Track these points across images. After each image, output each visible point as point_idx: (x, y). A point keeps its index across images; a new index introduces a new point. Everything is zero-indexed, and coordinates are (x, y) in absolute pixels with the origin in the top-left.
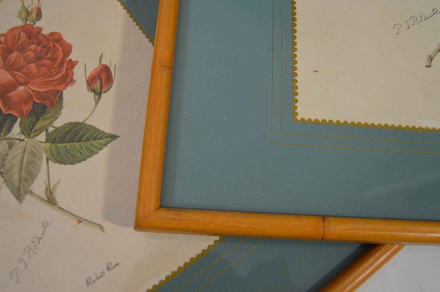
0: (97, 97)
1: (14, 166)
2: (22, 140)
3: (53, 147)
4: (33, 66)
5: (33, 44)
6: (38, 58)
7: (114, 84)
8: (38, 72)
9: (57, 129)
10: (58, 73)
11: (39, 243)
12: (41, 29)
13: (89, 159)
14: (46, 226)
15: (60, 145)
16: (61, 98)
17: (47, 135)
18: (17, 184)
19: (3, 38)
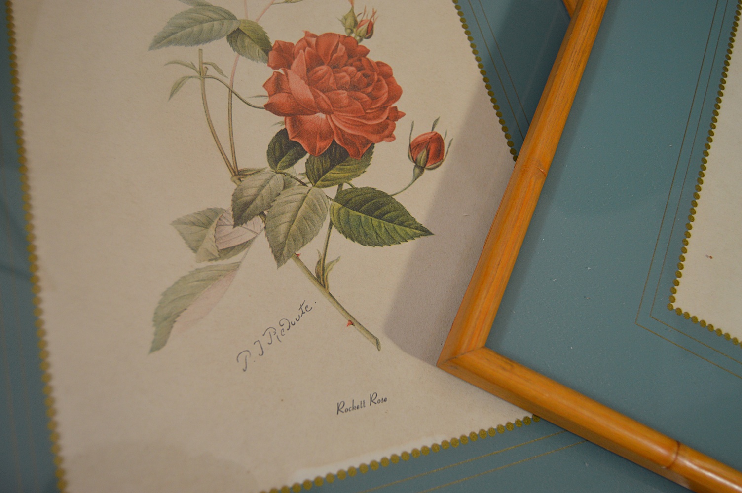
0: (417, 170)
1: (283, 213)
2: (304, 185)
3: (343, 211)
4: (344, 94)
5: (351, 65)
6: (354, 87)
7: (444, 164)
8: (349, 105)
9: (354, 189)
10: (375, 118)
11: (288, 330)
12: (368, 52)
13: (385, 247)
14: (304, 310)
15: (352, 212)
16: (370, 152)
17: (340, 191)
18: (281, 239)
19: (313, 41)
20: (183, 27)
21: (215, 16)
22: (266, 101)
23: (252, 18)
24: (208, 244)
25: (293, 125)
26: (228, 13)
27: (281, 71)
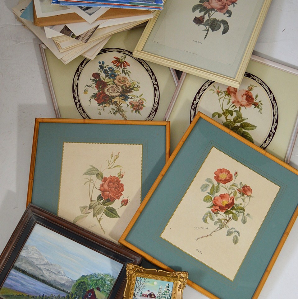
0: (121, 206)
1: (97, 209)
2: (101, 205)
3: (106, 210)
4: (113, 189)
5: (117, 183)
6: (116, 188)
7: (127, 205)
8: (114, 191)
9: (109, 207)
10: (118, 194)
11: (92, 228)
12: (120, 181)
13: (111, 218)
14: (95, 225)
15: (108, 211)
16: (114, 201)
17: (107, 207)
18: (95, 213)
19: (111, 177)
20: (89, 172)
21: (95, 170)
22: (99, 188)
23: (102, 171)
24: (84, 212)
25: (103, 194)
26: (97, 169)
27: (104, 183)
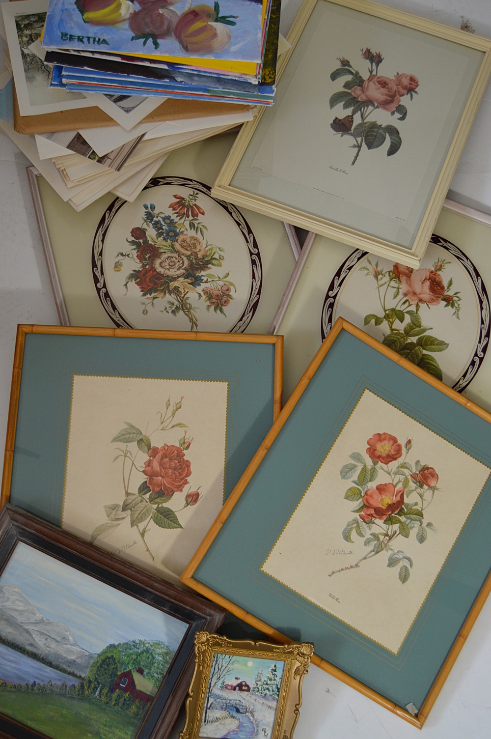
0: (186, 505)
1: (137, 510)
2: (147, 502)
3: (156, 514)
5: (177, 460)
7: (196, 504)
8: (171, 475)
9: (163, 507)
10: (178, 482)
11: (128, 548)
12: (184, 455)
13: (166, 529)
14: (135, 543)
15: (159, 515)
16: (172, 495)
17: (158, 507)
18: (134, 519)
19: (167, 448)
20: (124, 435)
21: (135, 432)
22: (143, 469)
23: (148, 435)
24: (112, 516)
25: (150, 480)
26: (140, 431)
27: (152, 458)
